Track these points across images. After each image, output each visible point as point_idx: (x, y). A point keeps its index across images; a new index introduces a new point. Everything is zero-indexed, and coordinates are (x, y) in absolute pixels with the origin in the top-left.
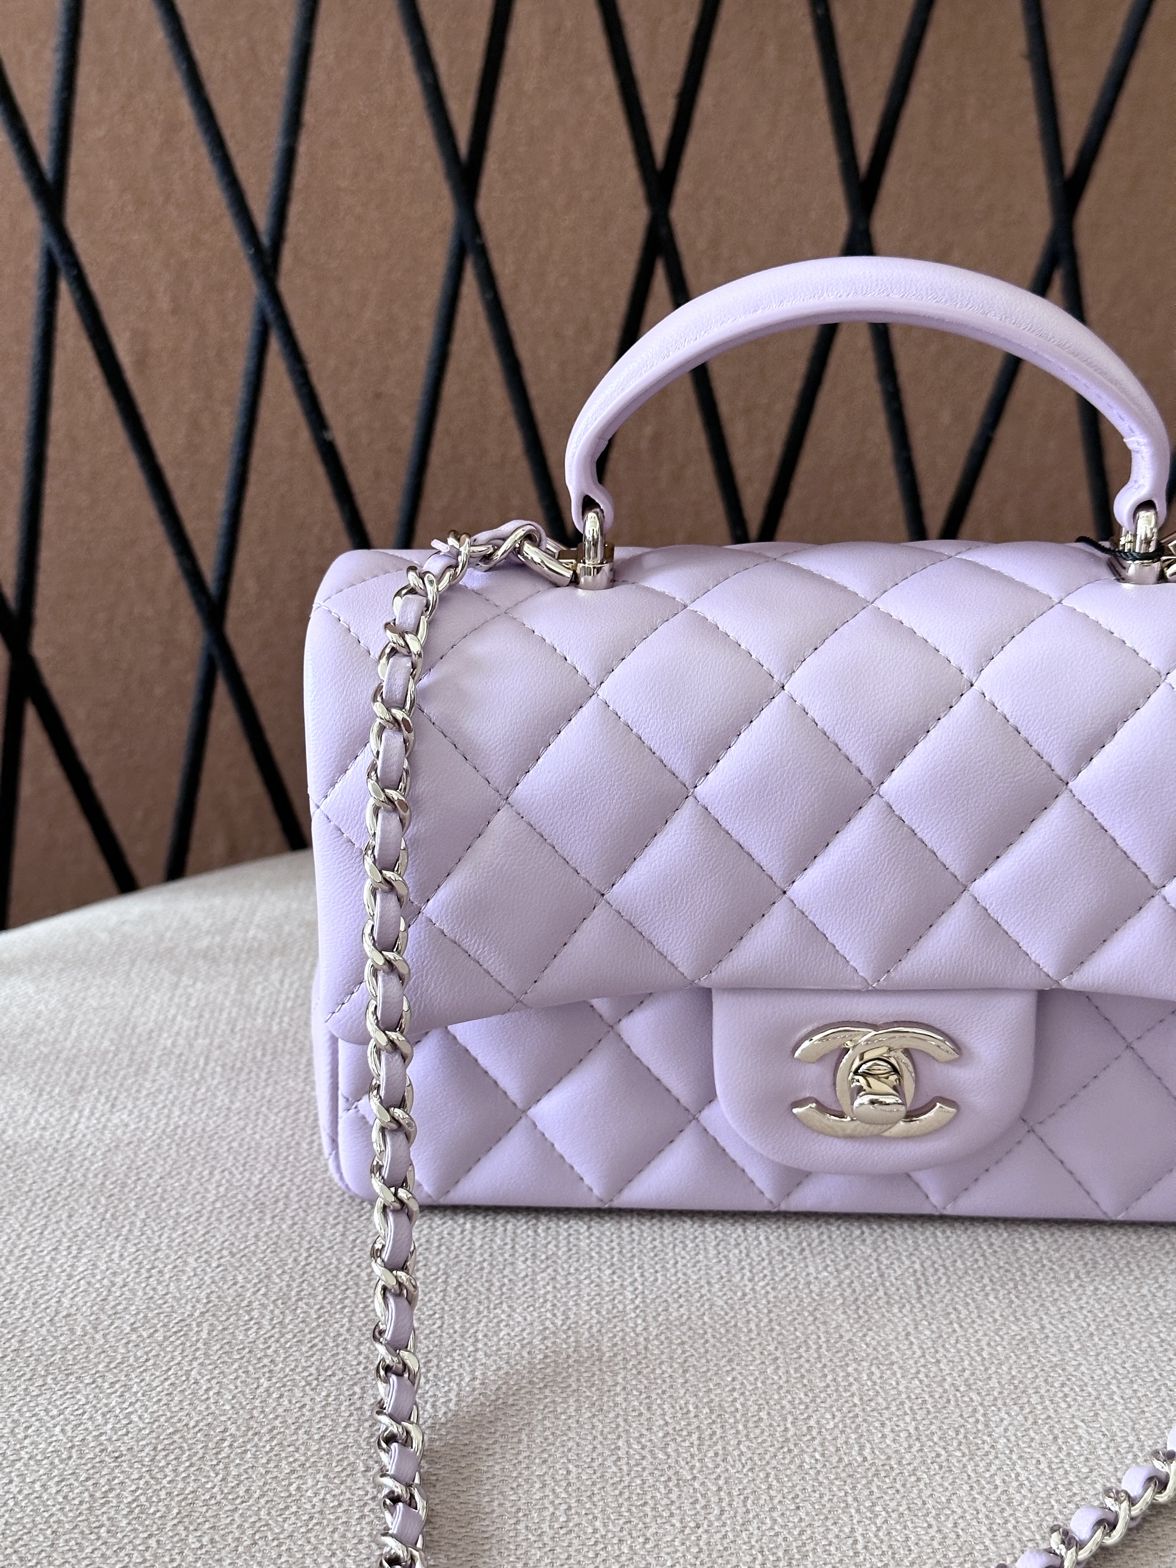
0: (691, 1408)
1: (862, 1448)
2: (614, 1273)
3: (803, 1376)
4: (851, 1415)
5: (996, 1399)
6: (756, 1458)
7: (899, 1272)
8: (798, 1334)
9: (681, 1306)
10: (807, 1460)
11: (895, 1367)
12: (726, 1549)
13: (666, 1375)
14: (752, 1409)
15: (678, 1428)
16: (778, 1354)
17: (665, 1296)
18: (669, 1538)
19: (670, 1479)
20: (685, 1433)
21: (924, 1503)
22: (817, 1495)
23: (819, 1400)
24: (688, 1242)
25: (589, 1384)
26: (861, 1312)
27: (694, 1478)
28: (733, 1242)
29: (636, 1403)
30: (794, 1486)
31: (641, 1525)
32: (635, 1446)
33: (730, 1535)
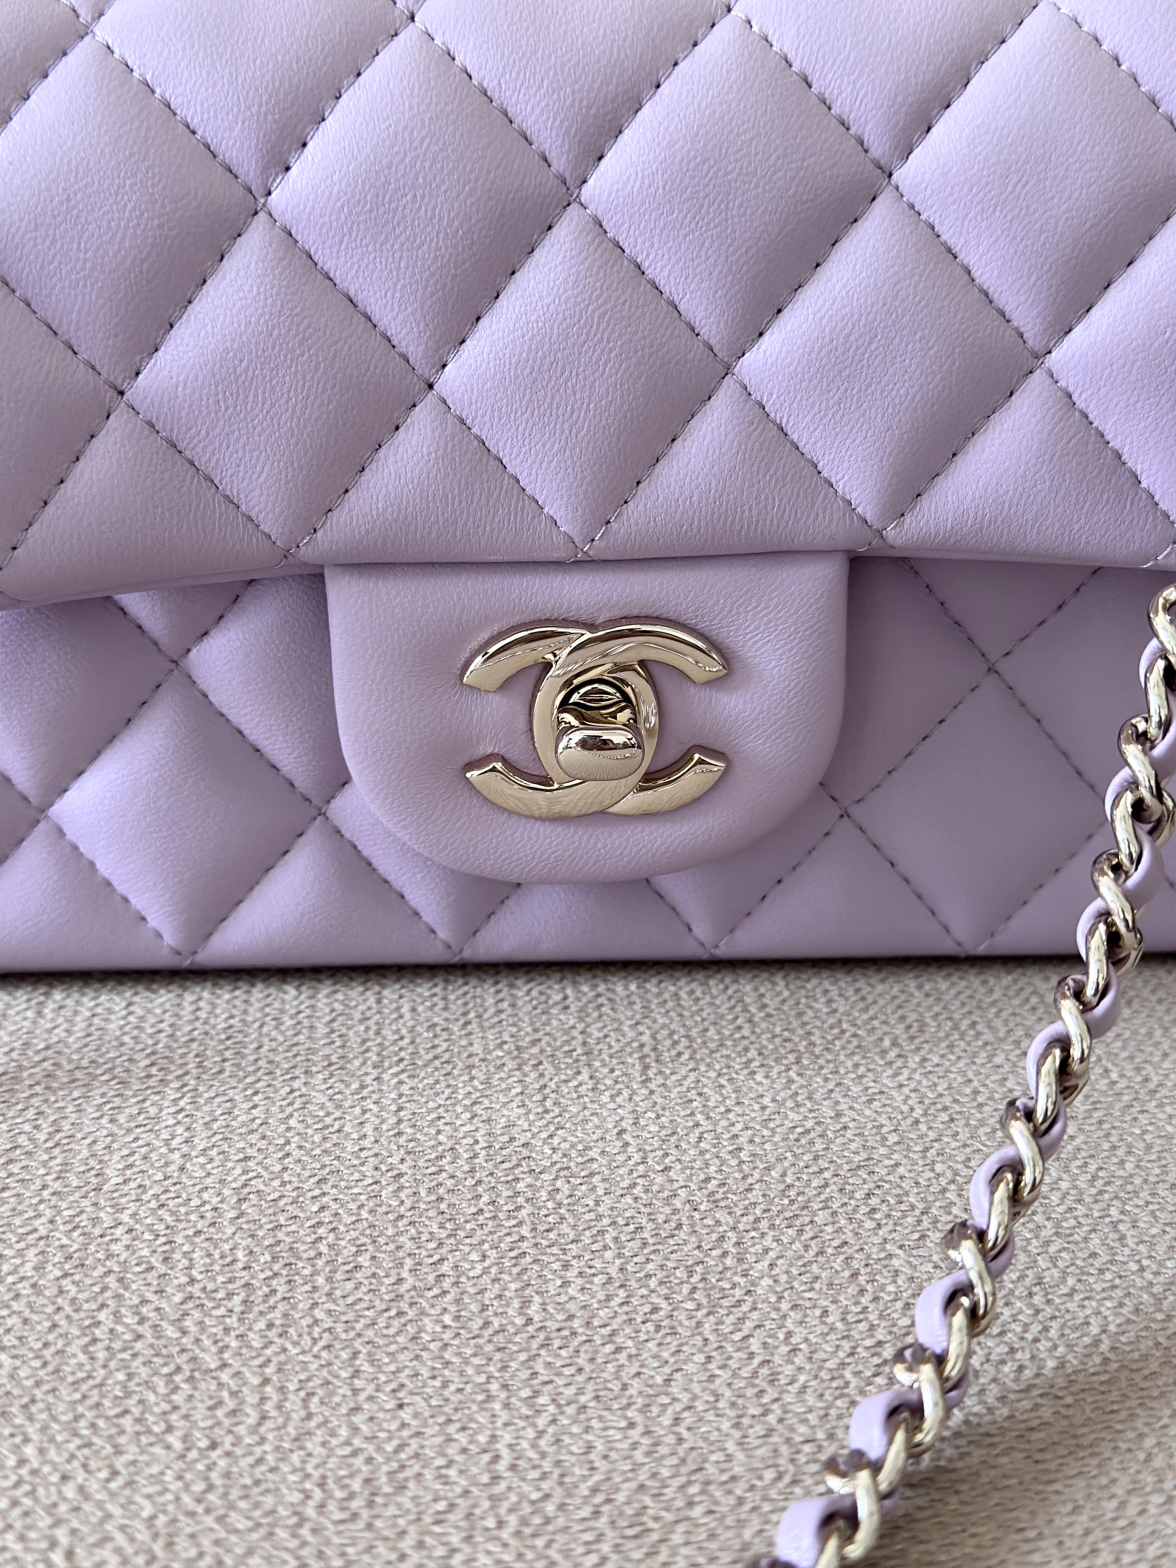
0: (240, 1254)
1: (526, 1303)
2: (153, 1064)
3: (440, 1199)
4: (512, 1254)
5: (757, 1220)
6: (340, 1328)
7: (616, 1047)
8: (441, 1138)
9: (255, 1107)
10: (429, 1328)
11: (596, 1180)
12: (257, 1483)
13: (208, 1207)
14: (345, 1252)
15: (210, 1286)
16: (403, 1168)
17: (231, 1093)
18: (155, 1469)
19: (178, 1369)
20: (221, 1295)
21: (625, 1387)
22: (437, 1383)
23: (462, 1234)
24: (286, 1018)
25: (69, 1227)
26: (548, 1104)
27: (224, 1365)
28: (357, 1016)
29: (145, 1252)
30: (399, 1371)
31: (109, 1449)
32: (128, 1320)
33: (270, 1458)
